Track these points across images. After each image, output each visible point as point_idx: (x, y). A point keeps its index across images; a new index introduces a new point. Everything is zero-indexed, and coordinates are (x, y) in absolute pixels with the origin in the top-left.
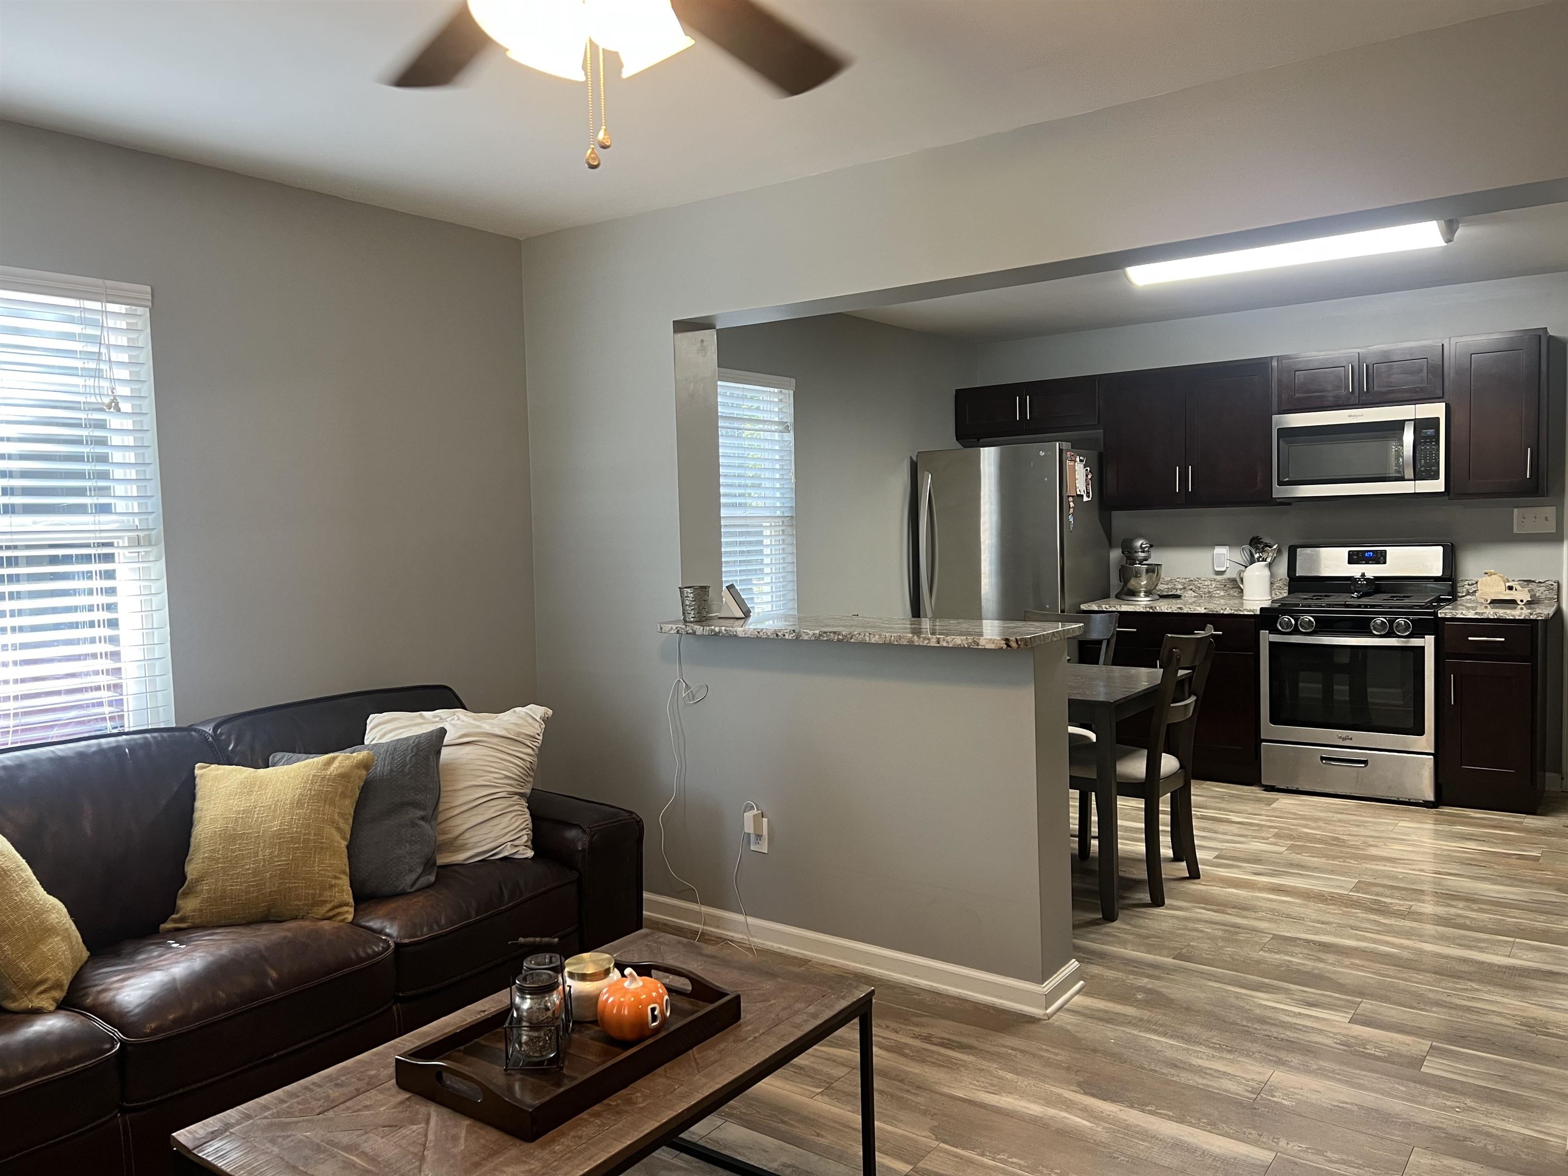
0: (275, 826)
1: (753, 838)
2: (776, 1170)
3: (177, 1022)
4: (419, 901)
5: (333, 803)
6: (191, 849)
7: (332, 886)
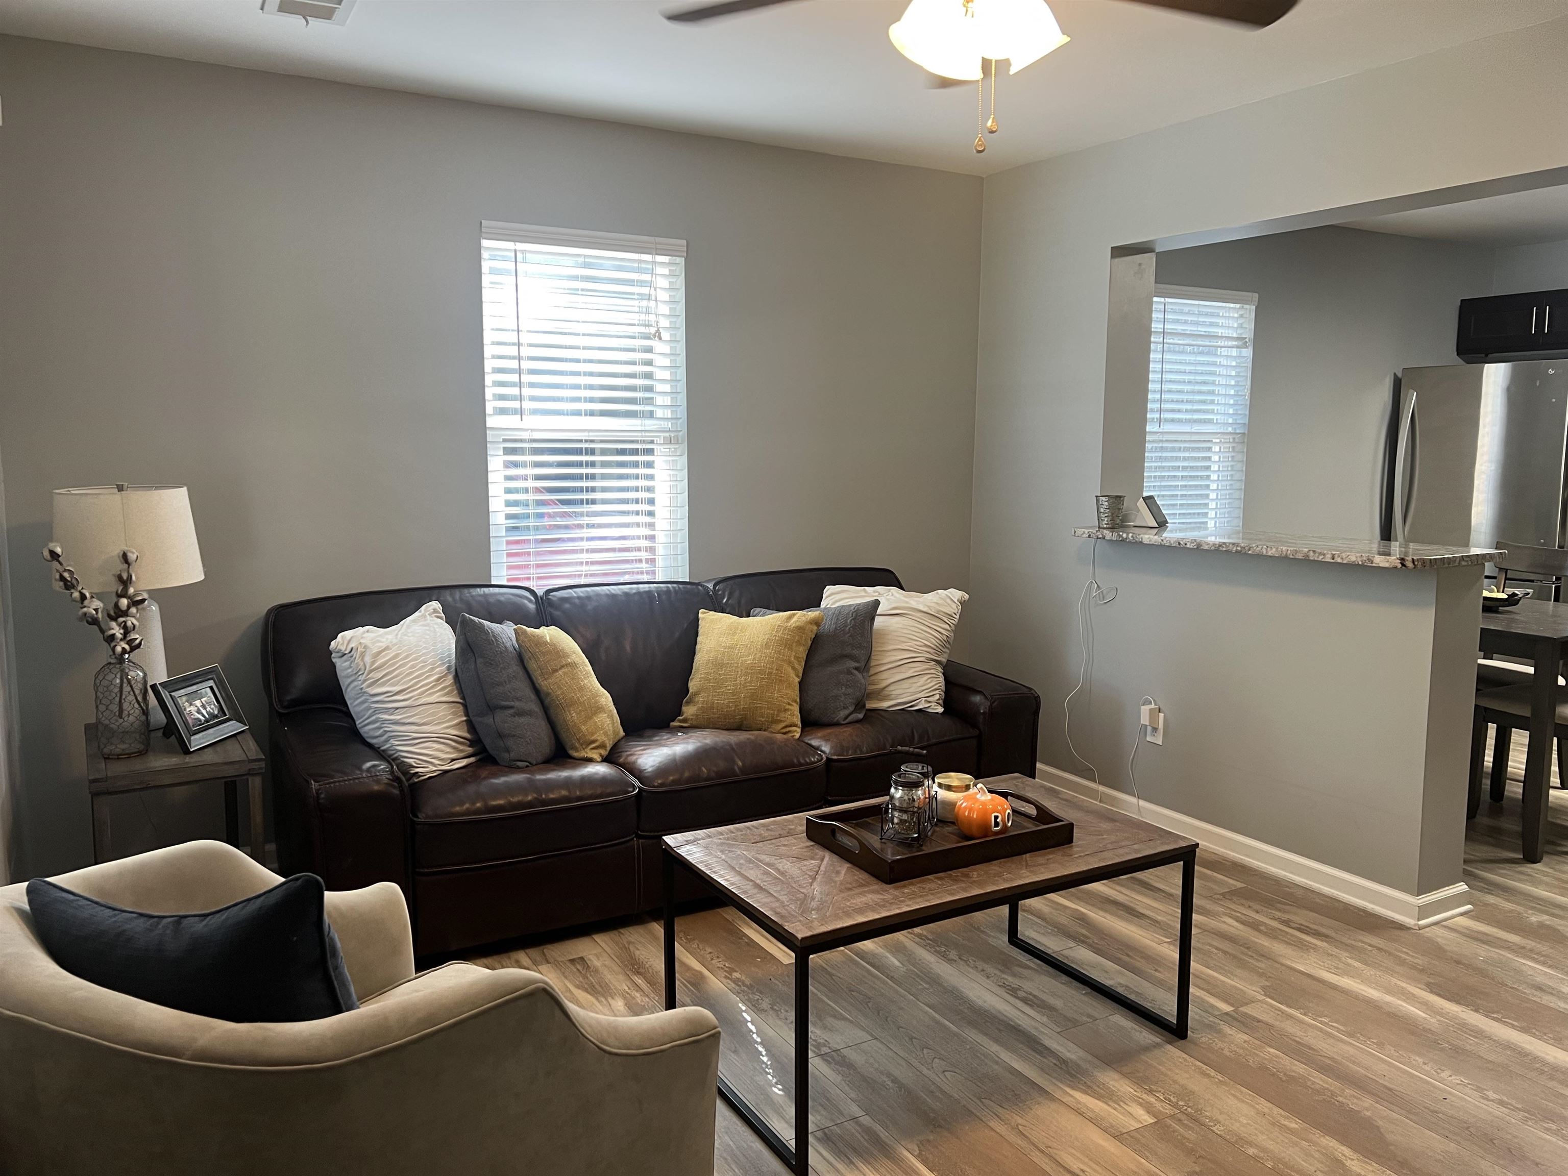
0: (749, 660)
1: (1149, 729)
2: (1112, 986)
3: (674, 782)
4: (848, 730)
5: (790, 649)
6: (693, 671)
7: (786, 710)
